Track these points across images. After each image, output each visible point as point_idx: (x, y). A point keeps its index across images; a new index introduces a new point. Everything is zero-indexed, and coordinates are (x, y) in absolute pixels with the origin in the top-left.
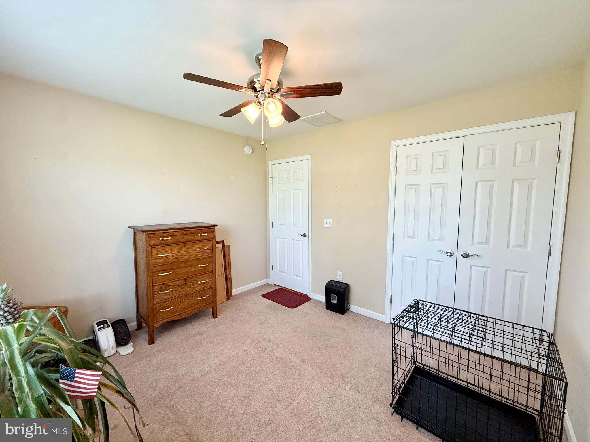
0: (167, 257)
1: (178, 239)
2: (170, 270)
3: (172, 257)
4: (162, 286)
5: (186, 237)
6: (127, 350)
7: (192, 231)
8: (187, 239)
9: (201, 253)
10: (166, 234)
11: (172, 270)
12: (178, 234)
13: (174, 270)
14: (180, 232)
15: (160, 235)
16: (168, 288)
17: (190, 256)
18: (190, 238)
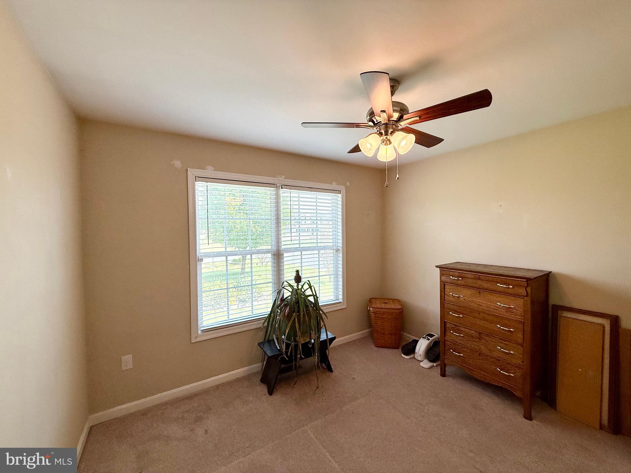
0: (459, 299)
1: (470, 282)
2: (462, 313)
3: (463, 300)
4: (454, 326)
5: (479, 282)
6: (426, 364)
7: (487, 278)
8: (482, 285)
9: (502, 310)
10: (457, 274)
11: (462, 315)
12: (469, 277)
13: (464, 315)
14: (473, 275)
15: (451, 273)
16: (459, 331)
17: (486, 309)
18: (486, 285)
